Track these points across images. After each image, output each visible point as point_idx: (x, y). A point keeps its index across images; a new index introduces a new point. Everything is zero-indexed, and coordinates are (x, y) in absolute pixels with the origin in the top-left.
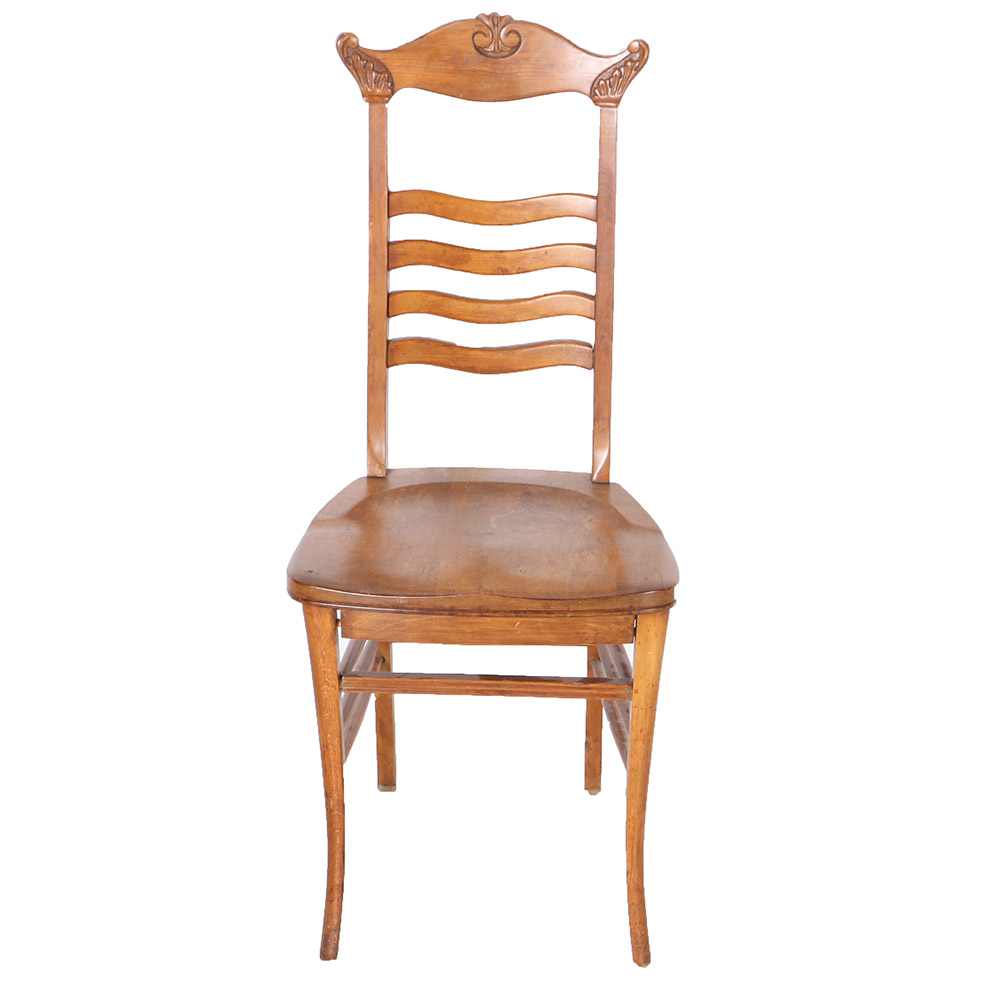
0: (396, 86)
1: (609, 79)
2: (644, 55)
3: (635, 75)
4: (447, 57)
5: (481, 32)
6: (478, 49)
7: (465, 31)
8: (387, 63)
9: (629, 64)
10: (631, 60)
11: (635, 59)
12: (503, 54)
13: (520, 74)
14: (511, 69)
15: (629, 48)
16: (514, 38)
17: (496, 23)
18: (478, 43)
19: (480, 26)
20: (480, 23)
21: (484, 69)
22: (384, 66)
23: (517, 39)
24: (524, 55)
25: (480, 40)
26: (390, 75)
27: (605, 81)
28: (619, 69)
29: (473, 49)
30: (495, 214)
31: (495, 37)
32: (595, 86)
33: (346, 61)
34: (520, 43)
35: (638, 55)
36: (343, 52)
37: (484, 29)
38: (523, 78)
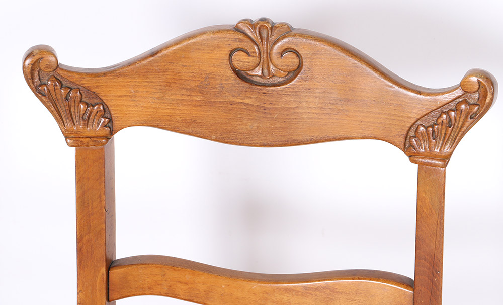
0: (116, 124)
1: (432, 126)
2: (486, 97)
3: (472, 124)
4: (193, 84)
5: (241, 50)
6: (237, 73)
7: (219, 47)
8: (102, 92)
9: (463, 106)
10: (466, 102)
11: (472, 101)
12: (276, 80)
13: (300, 111)
14: (286, 102)
15: (462, 85)
16: (290, 60)
17: (264, 35)
18: (238, 65)
19: (240, 41)
20: (241, 36)
21: (247, 101)
22: (97, 96)
23: (296, 61)
24: (306, 84)
25: (241, 60)
26: (106, 109)
27: (426, 128)
28: (447, 113)
29: (230, 73)
30: (266, 299)
31: (264, 56)
32: (412, 134)
33: (38, 90)
34: (300, 67)
35: (476, 95)
36: (32, 78)
37: (247, 45)
38: (305, 116)
